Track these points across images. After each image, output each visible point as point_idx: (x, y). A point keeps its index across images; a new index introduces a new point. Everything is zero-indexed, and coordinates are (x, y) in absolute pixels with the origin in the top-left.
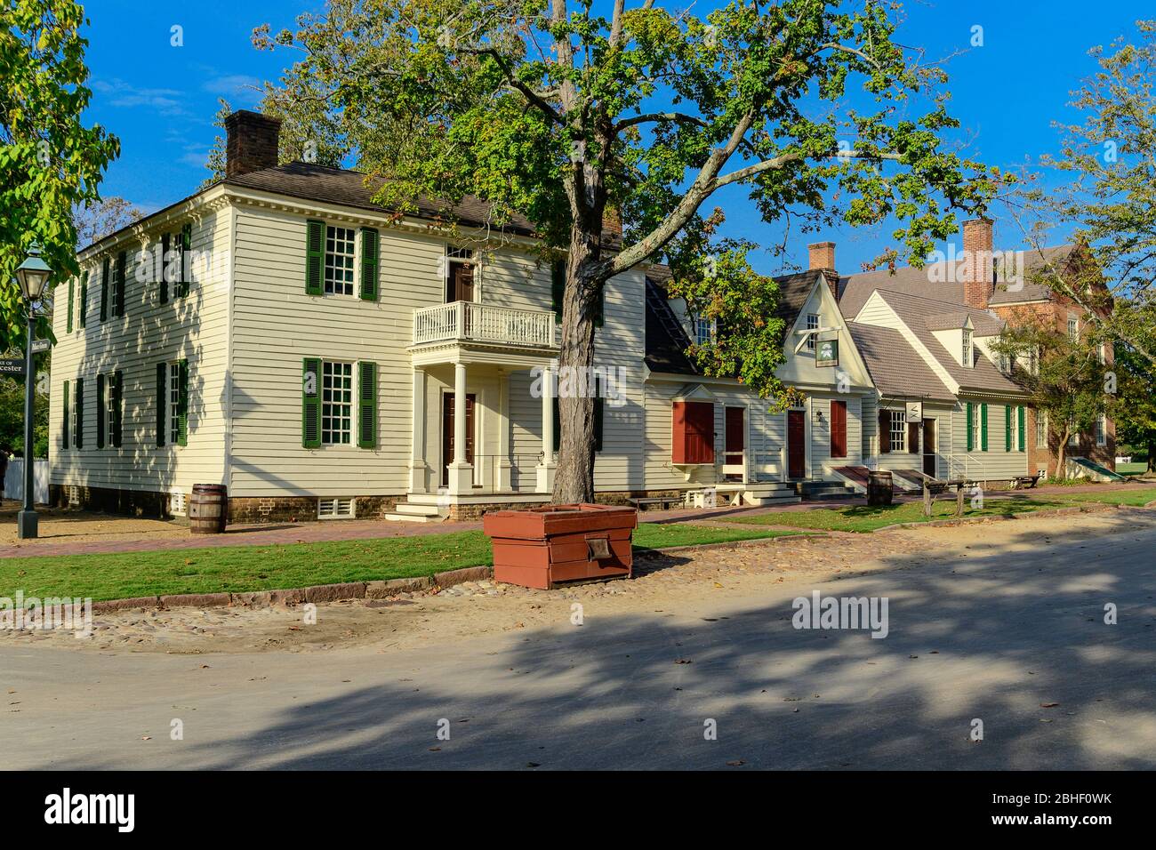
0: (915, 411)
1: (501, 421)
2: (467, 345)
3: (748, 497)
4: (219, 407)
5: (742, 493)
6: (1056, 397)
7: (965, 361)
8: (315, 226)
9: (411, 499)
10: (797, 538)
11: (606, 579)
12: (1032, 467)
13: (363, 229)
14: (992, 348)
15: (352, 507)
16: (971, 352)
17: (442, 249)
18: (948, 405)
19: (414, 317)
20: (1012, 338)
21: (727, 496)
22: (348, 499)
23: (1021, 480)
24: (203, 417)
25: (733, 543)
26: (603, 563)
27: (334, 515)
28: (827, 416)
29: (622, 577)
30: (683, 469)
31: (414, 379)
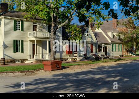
0: (103, 45)
1: (41, 48)
2: (36, 38)
3: (78, 59)
4: (2, 47)
5: (77, 58)
6: (127, 43)
7: (112, 37)
8: (15, 21)
9: (28, 60)
10: (84, 65)
11: (58, 70)
12: (123, 54)
13: (21, 21)
14: (116, 35)
15: (20, 61)
16: (113, 36)
17: (32, 23)
18: (109, 44)
19: (28, 33)
20: (120, 33)
21: (74, 59)
22: (20, 60)
23: (120, 56)
25: (75, 65)
26: (58, 68)
27: (18, 62)
28: (90, 46)
29: (60, 69)
30: (68, 55)
31: (29, 42)
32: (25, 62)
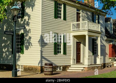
2: (89, 31)
8: (56, 3)
9: (71, 66)
13: (63, 4)
17: (76, 9)
19: (72, 24)
22: (61, 66)
24: (31, 46)
31: (72, 39)
32: (68, 70)
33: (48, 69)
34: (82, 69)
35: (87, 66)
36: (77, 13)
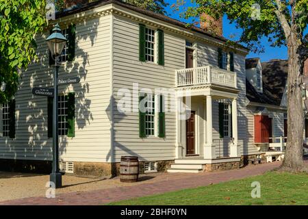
2: (214, 87)
5: (281, 155)
8: (142, 28)
9: (176, 162)
13: (158, 30)
15: (155, 165)
17: (184, 42)
22: (154, 162)
24: (91, 121)
27: (149, 170)
30: (257, 145)
32: (168, 171)
33: (128, 169)
34: (200, 167)
35: (210, 162)
36: (187, 49)
